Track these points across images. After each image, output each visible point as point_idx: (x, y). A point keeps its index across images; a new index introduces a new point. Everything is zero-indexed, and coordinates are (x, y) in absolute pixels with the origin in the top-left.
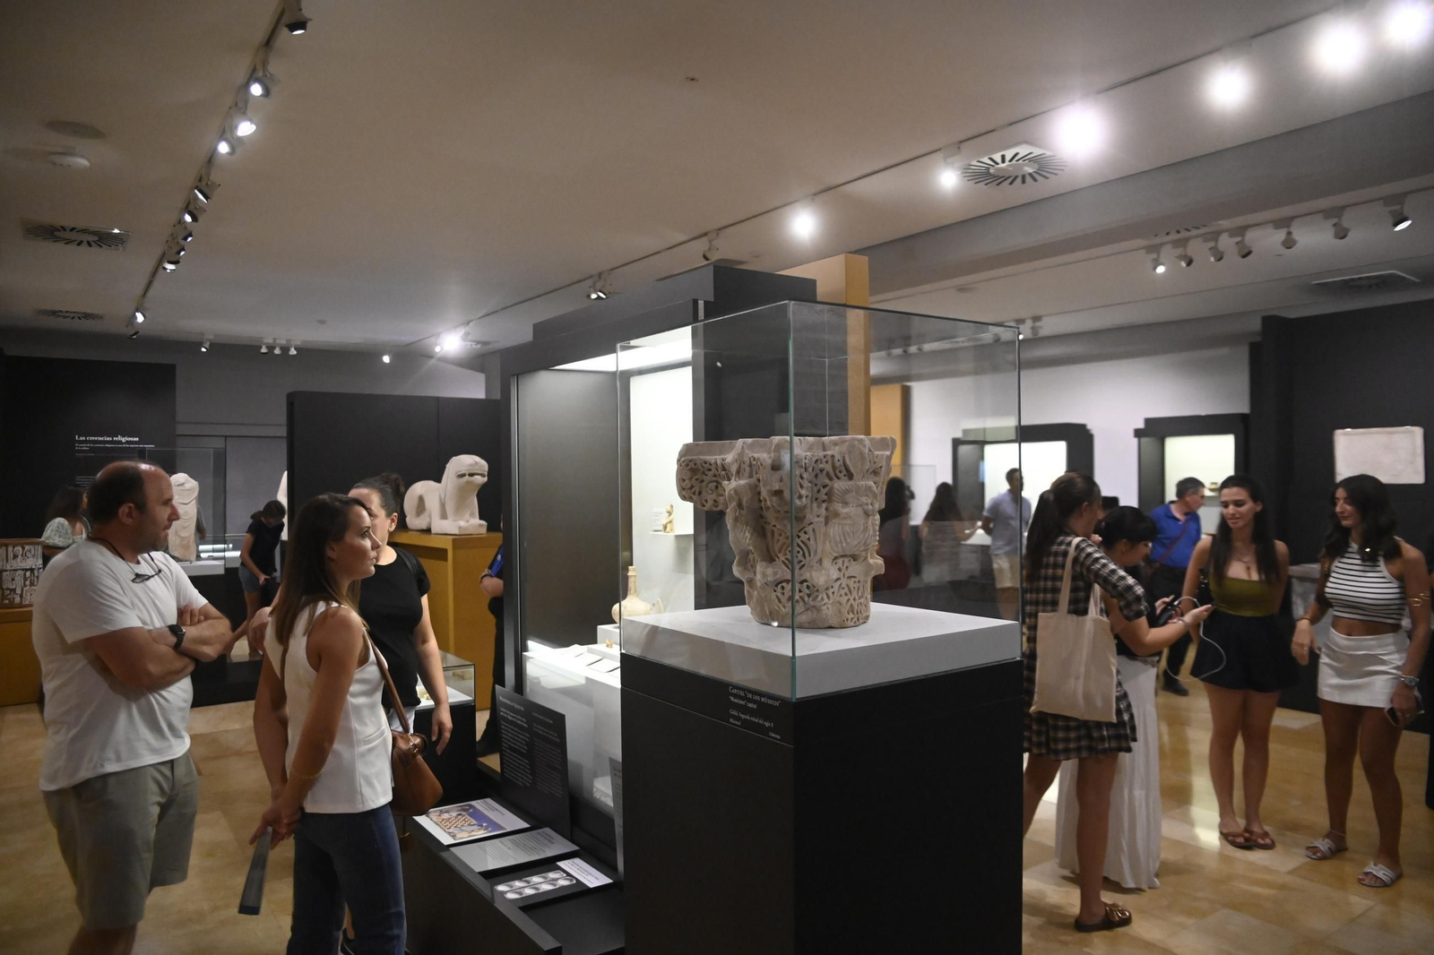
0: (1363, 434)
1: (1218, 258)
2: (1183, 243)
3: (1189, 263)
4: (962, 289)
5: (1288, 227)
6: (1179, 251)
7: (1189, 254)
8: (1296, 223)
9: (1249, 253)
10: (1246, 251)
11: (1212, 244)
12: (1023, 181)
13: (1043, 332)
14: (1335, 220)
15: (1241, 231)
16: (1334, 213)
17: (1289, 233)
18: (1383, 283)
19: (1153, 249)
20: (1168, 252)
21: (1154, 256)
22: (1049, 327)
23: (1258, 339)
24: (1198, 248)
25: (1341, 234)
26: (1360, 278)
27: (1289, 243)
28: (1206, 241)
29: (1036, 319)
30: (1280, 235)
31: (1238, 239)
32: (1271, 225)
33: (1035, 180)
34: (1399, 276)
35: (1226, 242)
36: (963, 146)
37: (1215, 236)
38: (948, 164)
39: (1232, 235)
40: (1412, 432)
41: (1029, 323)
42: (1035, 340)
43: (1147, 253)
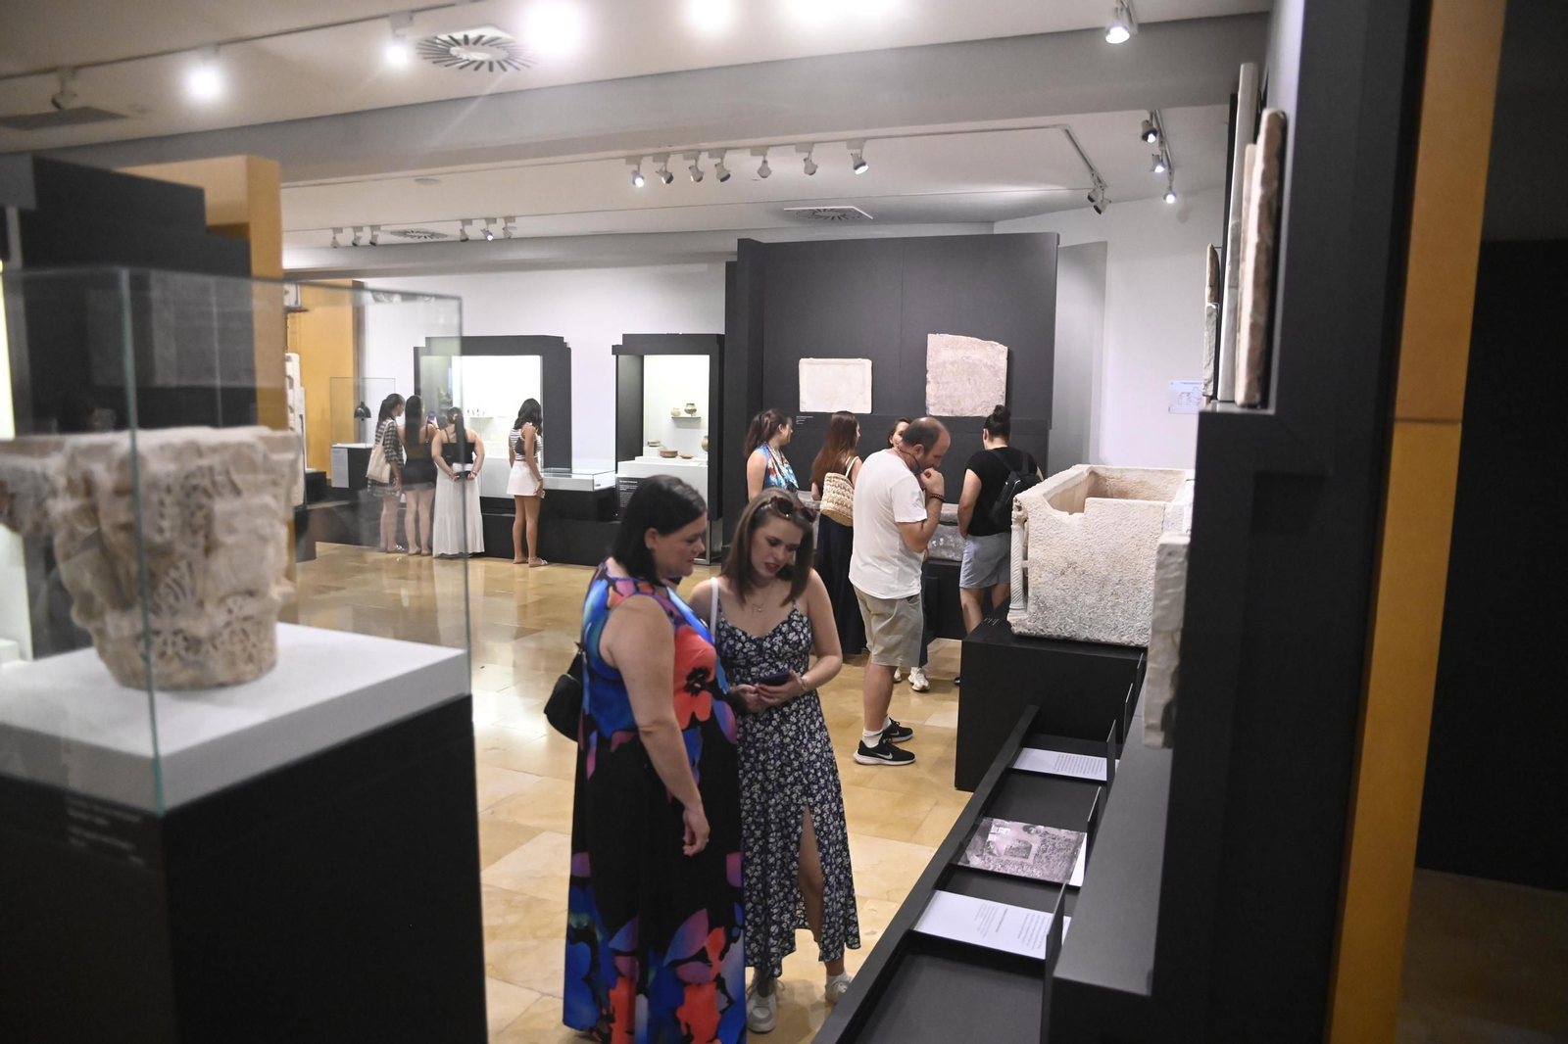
0: (824, 363)
1: (698, 177)
2: (663, 157)
3: (669, 180)
4: (421, 180)
5: (765, 155)
6: (660, 165)
7: (669, 170)
8: (771, 151)
9: (728, 176)
10: (725, 175)
11: (692, 162)
12: (491, 69)
13: (515, 234)
14: (806, 155)
15: (720, 153)
16: (807, 147)
17: (765, 162)
18: (843, 217)
19: (635, 160)
20: (647, 164)
21: (635, 167)
22: (522, 228)
23: (735, 259)
24: (678, 165)
25: (811, 171)
26: (825, 210)
27: (764, 172)
28: (686, 158)
29: (509, 219)
30: (758, 161)
31: (718, 161)
32: (749, 150)
33: (504, 69)
34: (856, 211)
35: (706, 162)
36: (417, 16)
37: (695, 154)
38: (398, 36)
39: (711, 156)
40: (863, 364)
41: (501, 223)
42: (508, 241)
43: (627, 163)
